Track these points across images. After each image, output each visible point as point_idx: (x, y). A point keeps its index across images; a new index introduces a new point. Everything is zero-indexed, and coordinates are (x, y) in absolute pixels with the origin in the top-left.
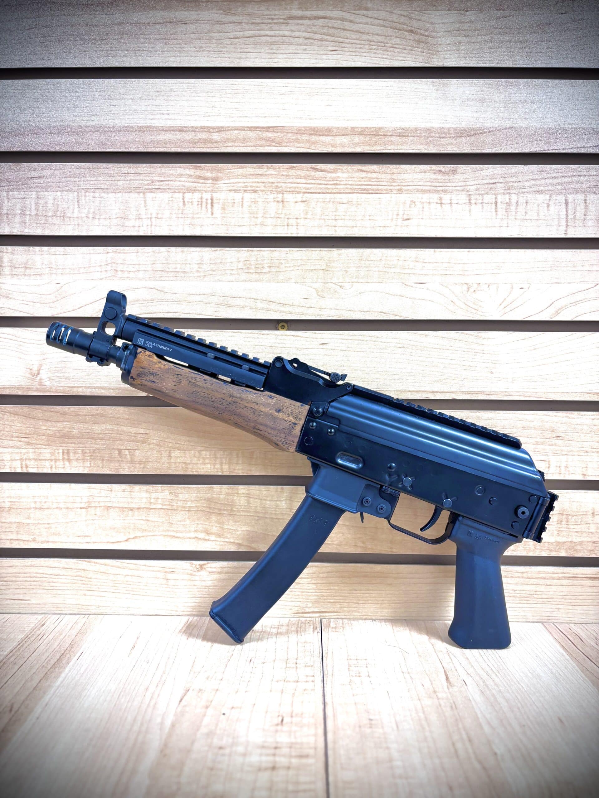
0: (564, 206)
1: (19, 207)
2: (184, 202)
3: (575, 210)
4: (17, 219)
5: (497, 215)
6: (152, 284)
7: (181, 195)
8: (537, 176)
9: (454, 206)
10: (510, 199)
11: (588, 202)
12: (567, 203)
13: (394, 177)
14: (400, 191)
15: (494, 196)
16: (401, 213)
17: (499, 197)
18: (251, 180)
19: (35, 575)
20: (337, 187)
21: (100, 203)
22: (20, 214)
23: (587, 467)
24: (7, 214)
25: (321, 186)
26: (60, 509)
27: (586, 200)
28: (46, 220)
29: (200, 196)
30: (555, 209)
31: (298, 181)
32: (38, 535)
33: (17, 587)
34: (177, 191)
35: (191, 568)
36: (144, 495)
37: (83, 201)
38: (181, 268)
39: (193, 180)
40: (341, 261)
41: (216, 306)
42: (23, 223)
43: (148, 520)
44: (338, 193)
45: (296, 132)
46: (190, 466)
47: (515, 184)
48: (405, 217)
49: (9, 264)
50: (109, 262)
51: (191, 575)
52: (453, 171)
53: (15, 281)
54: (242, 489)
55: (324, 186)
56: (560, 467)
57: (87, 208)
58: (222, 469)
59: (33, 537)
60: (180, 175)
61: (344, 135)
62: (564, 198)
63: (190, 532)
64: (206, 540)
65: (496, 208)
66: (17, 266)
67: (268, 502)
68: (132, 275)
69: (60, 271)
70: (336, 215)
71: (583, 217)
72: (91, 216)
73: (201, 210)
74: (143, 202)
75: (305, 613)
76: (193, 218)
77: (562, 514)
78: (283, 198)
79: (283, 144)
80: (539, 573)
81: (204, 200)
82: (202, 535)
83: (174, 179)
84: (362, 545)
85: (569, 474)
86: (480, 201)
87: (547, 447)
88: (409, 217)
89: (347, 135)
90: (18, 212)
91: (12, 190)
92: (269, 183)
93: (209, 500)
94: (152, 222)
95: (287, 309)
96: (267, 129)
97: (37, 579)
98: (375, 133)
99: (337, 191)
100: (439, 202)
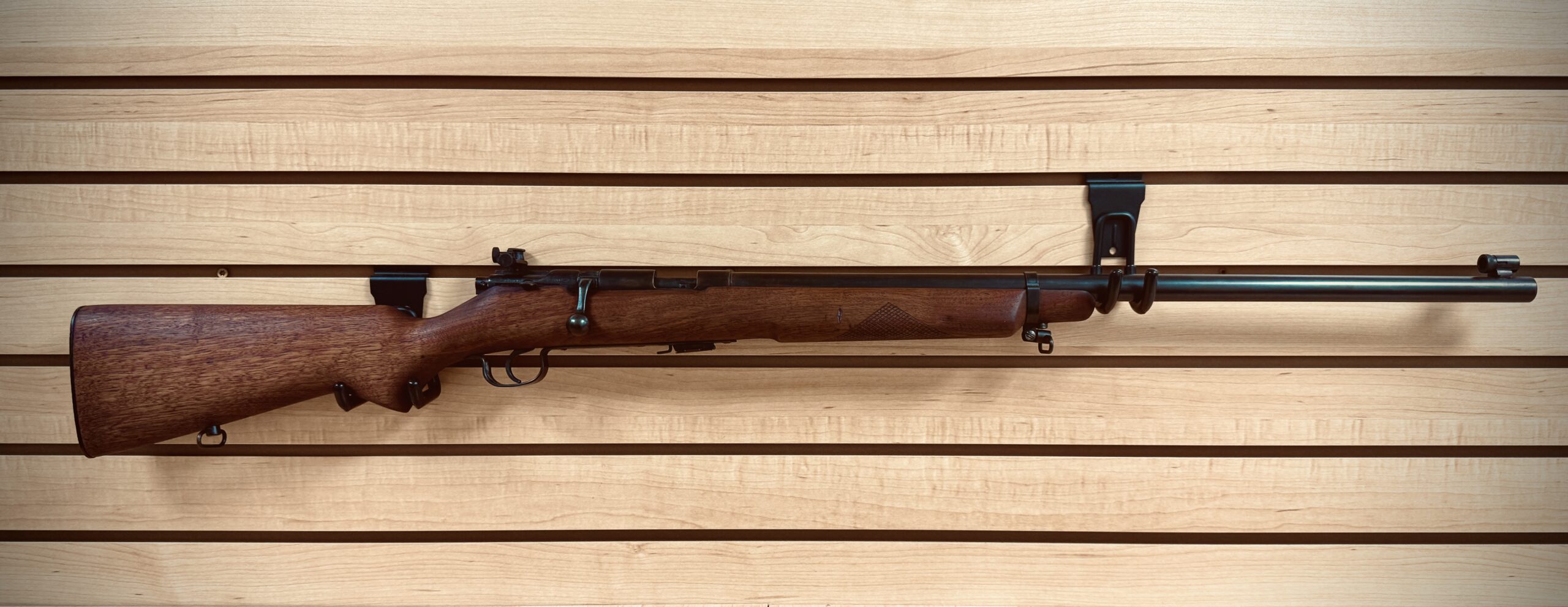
0: (1045, 137)
1: (421, 139)
2: (614, 135)
3: (1058, 141)
4: (420, 153)
5: (969, 148)
6: (578, 227)
7: (610, 127)
8: (1015, 104)
9: (921, 137)
10: (984, 130)
11: (1072, 132)
12: (1048, 134)
13: (853, 106)
14: (859, 122)
15: (966, 127)
16: (861, 147)
17: (972, 127)
18: (689, 110)
19: (445, 562)
20: (788, 118)
21: (517, 135)
22: (423, 148)
23: (1075, 431)
24: (408, 148)
25: (770, 117)
26: (475, 485)
27: (1069, 130)
28: (454, 154)
29: (632, 128)
30: (1035, 141)
31: (746, 111)
32: (449, 516)
33: (424, 576)
34: (606, 122)
35: (628, 550)
36: (573, 467)
37: (497, 133)
38: (612, 210)
39: (625, 109)
40: (793, 202)
41: (652, 252)
42: (427, 158)
43: (577, 496)
44: (789, 125)
45: (741, 55)
46: (625, 434)
47: (990, 113)
48: (865, 153)
49: (412, 205)
50: (529, 203)
51: (628, 557)
52: (919, 98)
53: (418, 224)
54: (685, 459)
55: (773, 117)
56: (1044, 430)
57: (501, 140)
58: (661, 437)
59: (443, 518)
60: (610, 104)
61: (795, 59)
62: (1045, 128)
63: (625, 508)
64: (644, 517)
65: (968, 140)
66: (421, 208)
67: (715, 474)
68: (556, 218)
69: (471, 214)
70: (787, 150)
71: (1067, 150)
72: (506, 150)
73: (634, 144)
74: (567, 135)
75: (759, 598)
76: (624, 153)
77: (1048, 483)
78: (727, 130)
79: (726, 69)
80: (1023, 550)
81: (638, 133)
82: (640, 512)
83: (602, 108)
84: (822, 520)
85: (1055, 438)
86: (950, 133)
87: (1029, 408)
88: (870, 151)
89: (798, 58)
90: (421, 145)
91: (414, 120)
92: (711, 113)
93: (647, 472)
94: (577, 157)
95: (735, 255)
96: (708, 51)
97: (449, 566)
98: (829, 56)
99: (788, 122)
100: (903, 133)
